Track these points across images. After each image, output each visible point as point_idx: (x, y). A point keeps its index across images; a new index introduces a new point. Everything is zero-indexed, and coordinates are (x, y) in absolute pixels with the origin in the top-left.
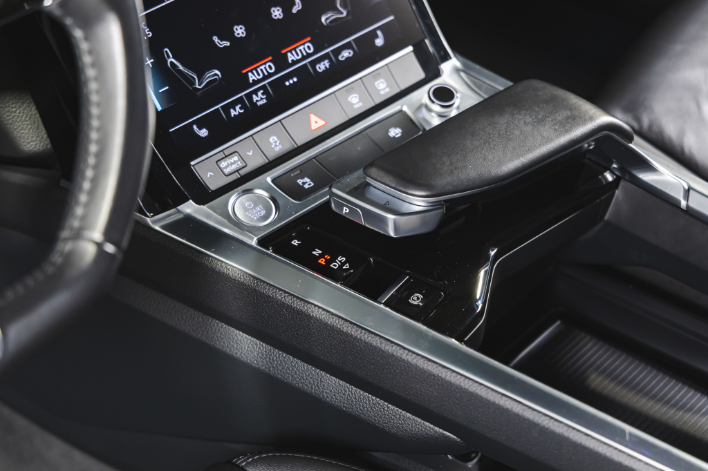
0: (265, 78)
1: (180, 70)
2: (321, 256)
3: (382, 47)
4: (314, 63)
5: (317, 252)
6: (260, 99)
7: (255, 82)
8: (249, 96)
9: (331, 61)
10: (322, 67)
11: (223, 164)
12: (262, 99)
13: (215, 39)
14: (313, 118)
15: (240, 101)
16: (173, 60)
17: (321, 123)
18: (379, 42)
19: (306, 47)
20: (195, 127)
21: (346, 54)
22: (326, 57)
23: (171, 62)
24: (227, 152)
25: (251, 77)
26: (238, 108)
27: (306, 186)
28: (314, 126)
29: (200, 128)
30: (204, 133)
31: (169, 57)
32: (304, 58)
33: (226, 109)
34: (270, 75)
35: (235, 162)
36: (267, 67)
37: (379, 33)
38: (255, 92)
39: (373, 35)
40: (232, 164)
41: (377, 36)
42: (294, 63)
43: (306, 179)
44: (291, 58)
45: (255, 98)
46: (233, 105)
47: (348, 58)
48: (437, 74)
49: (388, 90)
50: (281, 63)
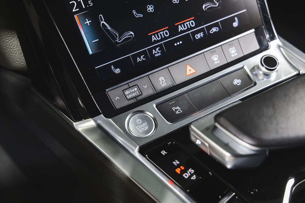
0: (162, 39)
1: (108, 29)
2: (179, 166)
3: (236, 27)
4: (194, 33)
5: (176, 162)
6: (157, 53)
7: (156, 42)
8: (150, 50)
9: (204, 33)
10: (199, 36)
11: (127, 92)
12: (158, 52)
13: (134, 12)
14: (189, 68)
15: (144, 53)
16: (104, 22)
17: (193, 71)
18: (235, 24)
19: (190, 23)
20: (112, 67)
21: (214, 30)
22: (202, 30)
23: (103, 24)
24: (130, 85)
25: (154, 38)
26: (142, 57)
27: (177, 112)
28: (188, 73)
29: (116, 68)
30: (118, 71)
31: (102, 20)
32: (188, 29)
33: (135, 57)
34: (166, 38)
35: (135, 91)
36: (164, 33)
37: (236, 19)
38: (155, 48)
39: (232, 20)
40: (133, 93)
41: (235, 21)
42: (182, 32)
43: (178, 108)
44: (180, 28)
45: (154, 52)
46: (139, 55)
47: (215, 32)
48: (267, 48)
49: (236, 54)
50: (174, 31)
